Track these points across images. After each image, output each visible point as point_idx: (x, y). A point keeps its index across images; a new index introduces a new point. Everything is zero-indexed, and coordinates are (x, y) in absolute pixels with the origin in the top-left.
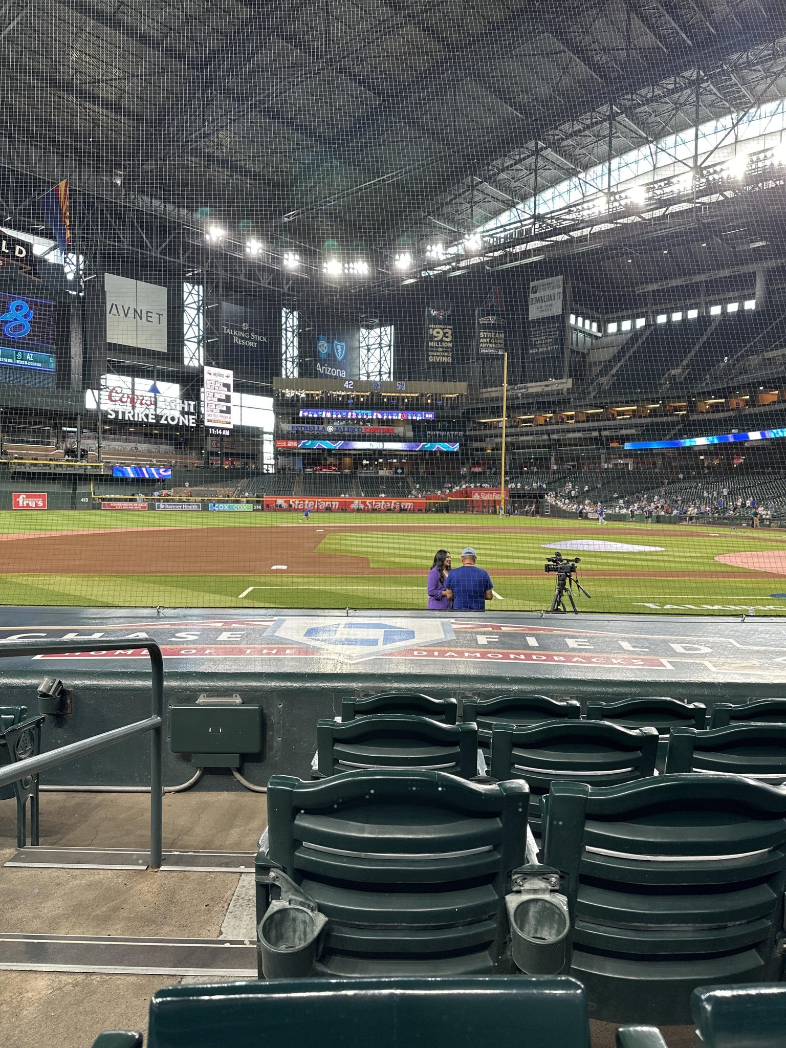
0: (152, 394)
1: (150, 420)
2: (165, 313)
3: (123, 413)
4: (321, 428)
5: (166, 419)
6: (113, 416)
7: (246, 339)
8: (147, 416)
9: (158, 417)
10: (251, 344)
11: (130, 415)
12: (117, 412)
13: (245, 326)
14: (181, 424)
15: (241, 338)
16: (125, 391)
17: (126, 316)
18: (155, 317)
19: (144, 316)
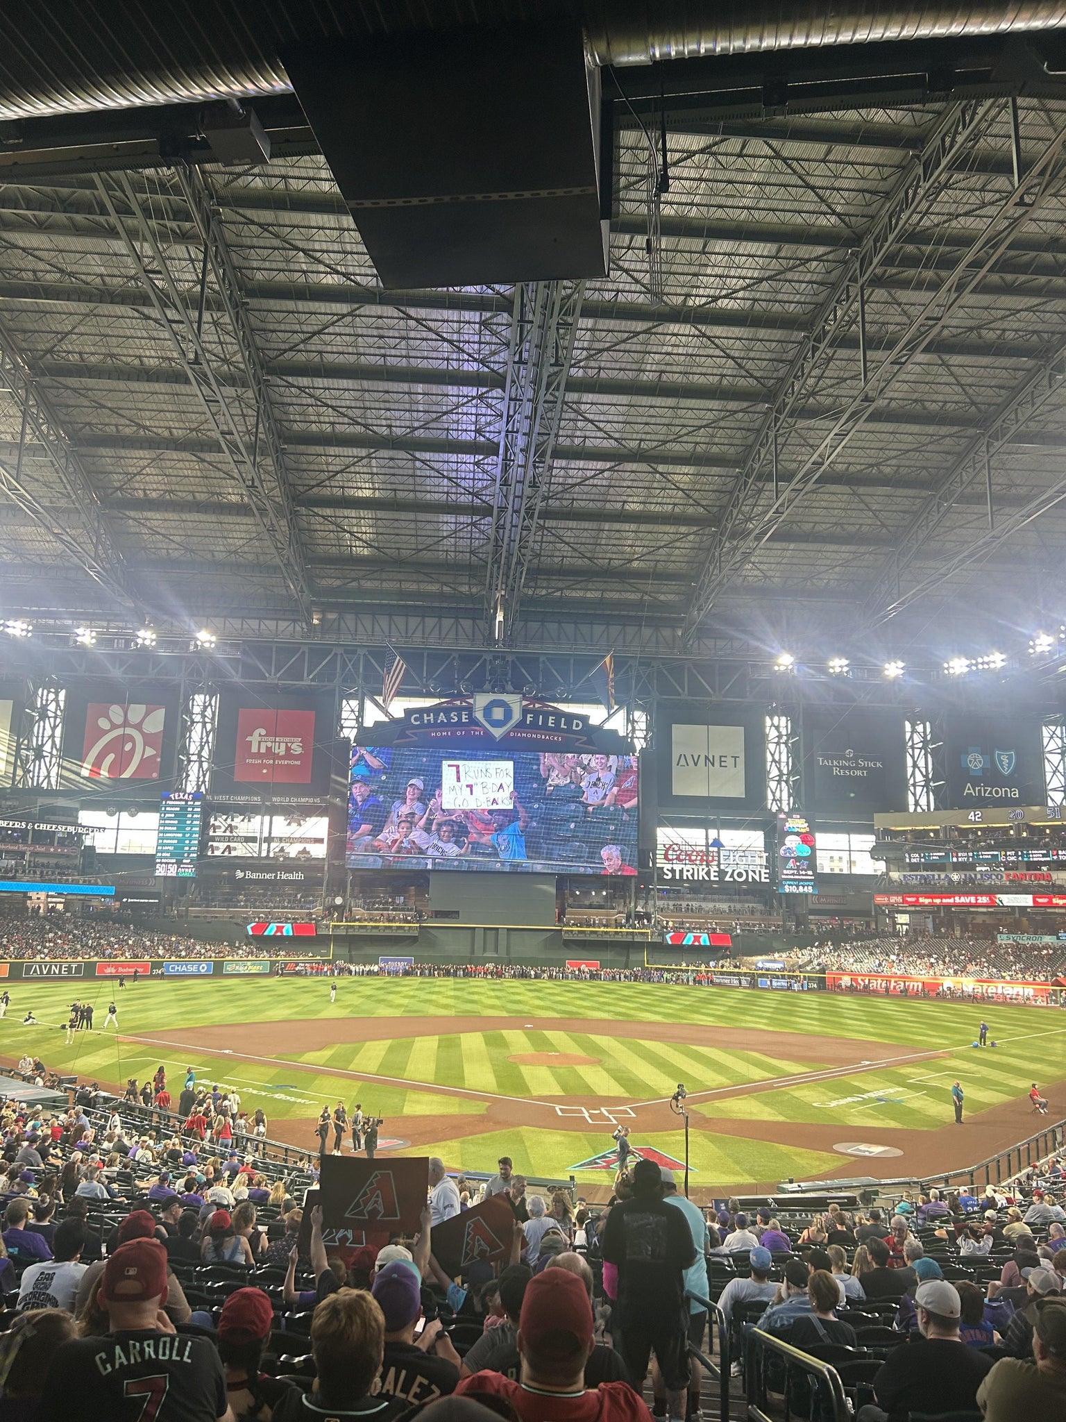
0: (716, 849)
1: (712, 878)
2: (742, 755)
3: (681, 871)
4: (943, 876)
5: (732, 876)
6: (670, 876)
7: (850, 768)
8: (708, 873)
9: (722, 873)
10: (859, 773)
11: (689, 874)
12: (673, 871)
13: (849, 753)
14: (750, 880)
15: (844, 767)
16: (683, 848)
17: (696, 764)
18: (730, 761)
19: (717, 763)
